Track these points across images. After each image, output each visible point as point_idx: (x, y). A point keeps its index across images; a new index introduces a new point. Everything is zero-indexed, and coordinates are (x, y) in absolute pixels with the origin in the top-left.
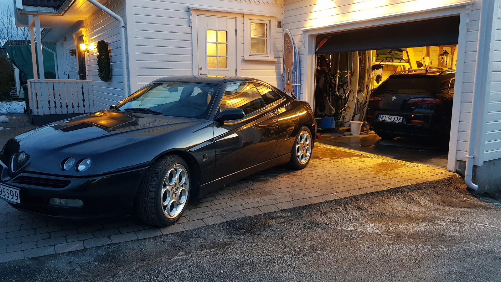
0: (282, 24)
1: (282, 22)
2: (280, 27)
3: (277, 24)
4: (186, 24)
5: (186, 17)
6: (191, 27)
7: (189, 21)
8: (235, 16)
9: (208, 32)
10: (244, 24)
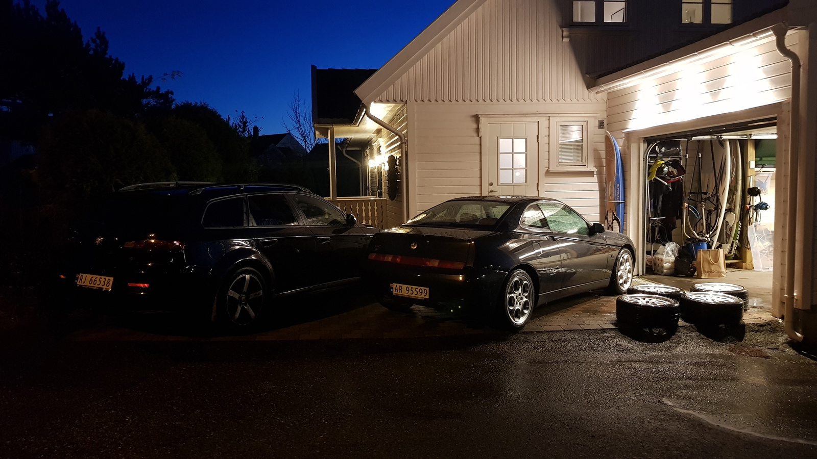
0: (605, 123)
1: (605, 122)
2: (603, 128)
3: (597, 124)
4: (475, 134)
5: (475, 126)
6: (481, 137)
7: (478, 130)
8: (537, 119)
9: (501, 141)
10: (549, 128)
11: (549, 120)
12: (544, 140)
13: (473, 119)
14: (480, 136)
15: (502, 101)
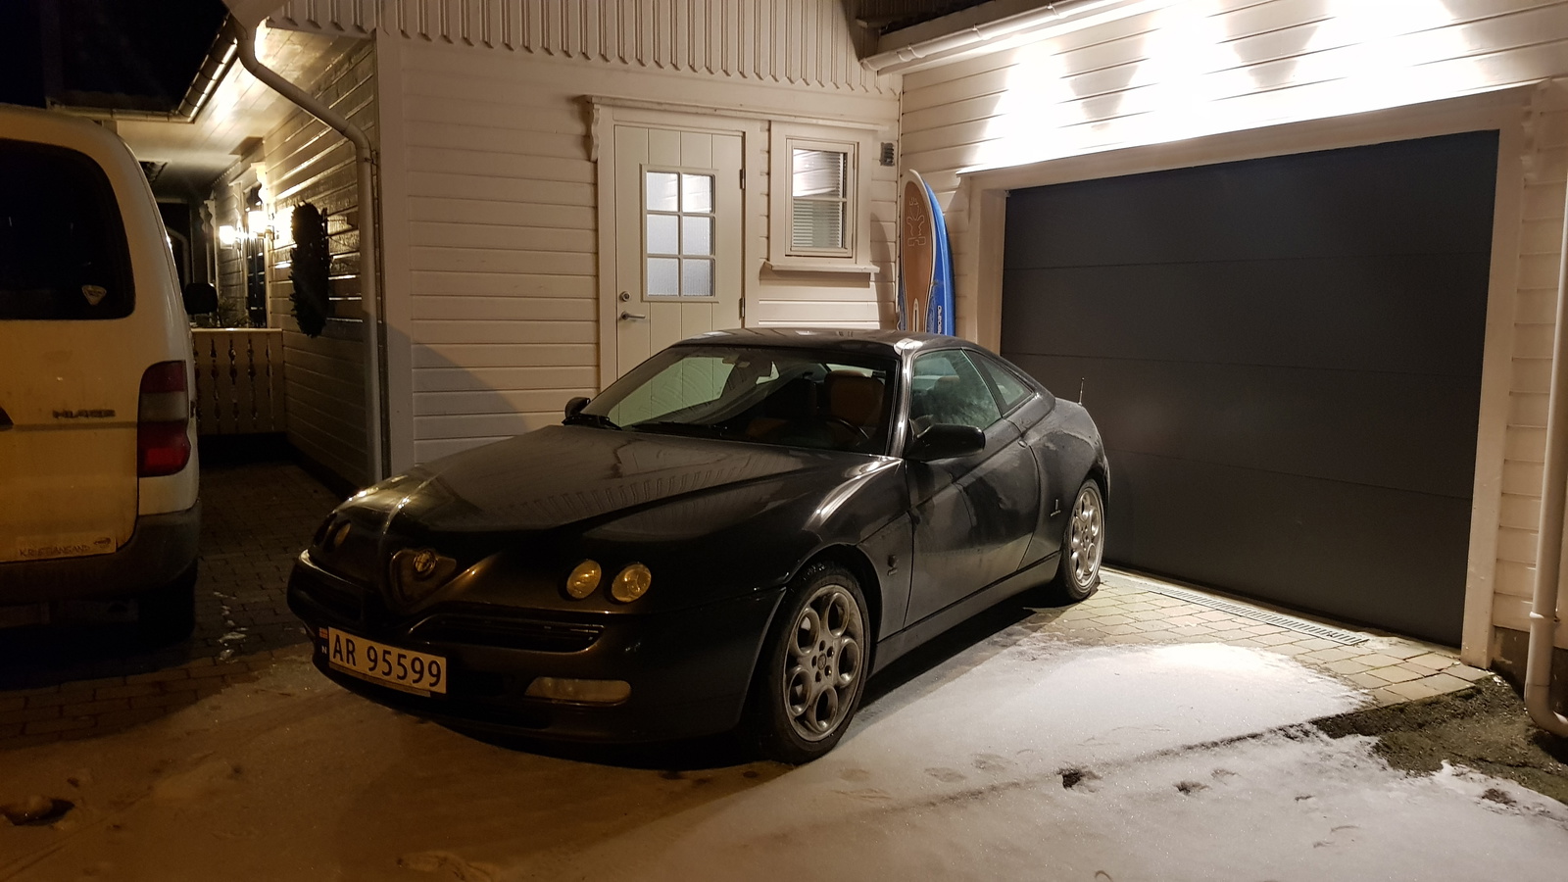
0: (895, 152)
1: (895, 148)
2: (890, 164)
3: (878, 153)
4: (579, 153)
5: (579, 128)
6: (596, 162)
7: (587, 141)
8: (742, 126)
9: (650, 177)
10: (769, 152)
11: (769, 130)
12: (756, 182)
13: (576, 107)
14: (593, 158)
15: (650, 63)
